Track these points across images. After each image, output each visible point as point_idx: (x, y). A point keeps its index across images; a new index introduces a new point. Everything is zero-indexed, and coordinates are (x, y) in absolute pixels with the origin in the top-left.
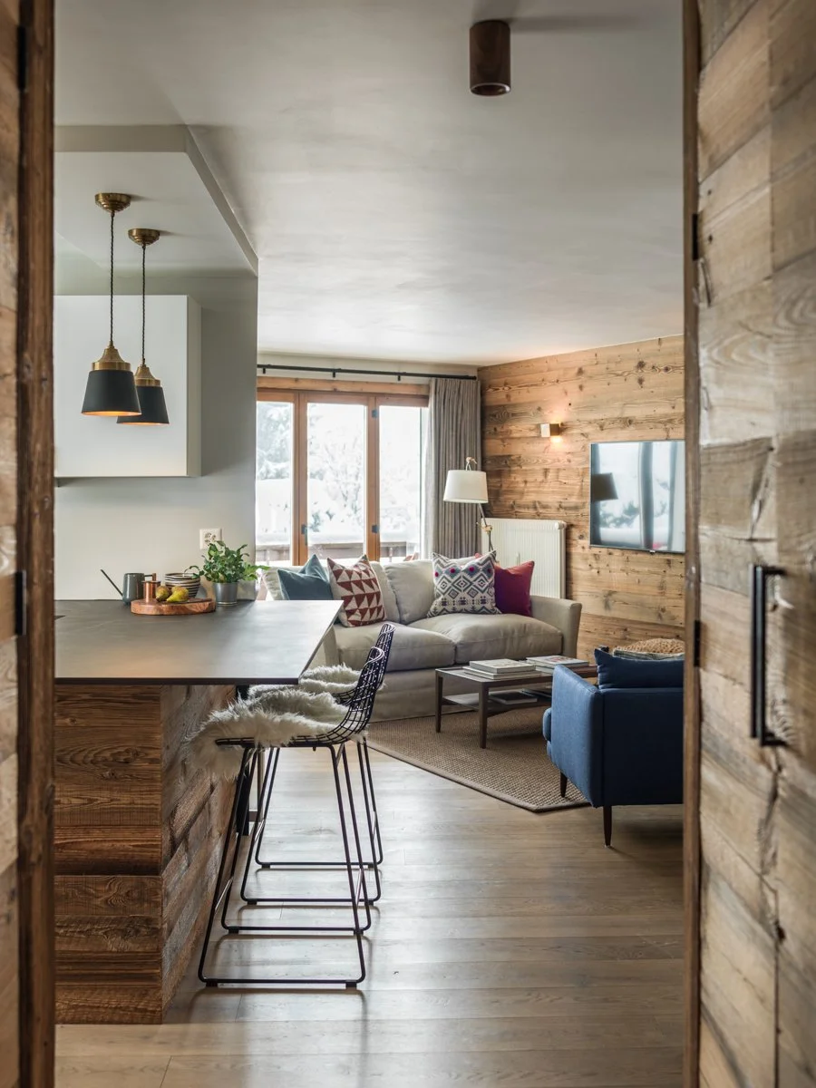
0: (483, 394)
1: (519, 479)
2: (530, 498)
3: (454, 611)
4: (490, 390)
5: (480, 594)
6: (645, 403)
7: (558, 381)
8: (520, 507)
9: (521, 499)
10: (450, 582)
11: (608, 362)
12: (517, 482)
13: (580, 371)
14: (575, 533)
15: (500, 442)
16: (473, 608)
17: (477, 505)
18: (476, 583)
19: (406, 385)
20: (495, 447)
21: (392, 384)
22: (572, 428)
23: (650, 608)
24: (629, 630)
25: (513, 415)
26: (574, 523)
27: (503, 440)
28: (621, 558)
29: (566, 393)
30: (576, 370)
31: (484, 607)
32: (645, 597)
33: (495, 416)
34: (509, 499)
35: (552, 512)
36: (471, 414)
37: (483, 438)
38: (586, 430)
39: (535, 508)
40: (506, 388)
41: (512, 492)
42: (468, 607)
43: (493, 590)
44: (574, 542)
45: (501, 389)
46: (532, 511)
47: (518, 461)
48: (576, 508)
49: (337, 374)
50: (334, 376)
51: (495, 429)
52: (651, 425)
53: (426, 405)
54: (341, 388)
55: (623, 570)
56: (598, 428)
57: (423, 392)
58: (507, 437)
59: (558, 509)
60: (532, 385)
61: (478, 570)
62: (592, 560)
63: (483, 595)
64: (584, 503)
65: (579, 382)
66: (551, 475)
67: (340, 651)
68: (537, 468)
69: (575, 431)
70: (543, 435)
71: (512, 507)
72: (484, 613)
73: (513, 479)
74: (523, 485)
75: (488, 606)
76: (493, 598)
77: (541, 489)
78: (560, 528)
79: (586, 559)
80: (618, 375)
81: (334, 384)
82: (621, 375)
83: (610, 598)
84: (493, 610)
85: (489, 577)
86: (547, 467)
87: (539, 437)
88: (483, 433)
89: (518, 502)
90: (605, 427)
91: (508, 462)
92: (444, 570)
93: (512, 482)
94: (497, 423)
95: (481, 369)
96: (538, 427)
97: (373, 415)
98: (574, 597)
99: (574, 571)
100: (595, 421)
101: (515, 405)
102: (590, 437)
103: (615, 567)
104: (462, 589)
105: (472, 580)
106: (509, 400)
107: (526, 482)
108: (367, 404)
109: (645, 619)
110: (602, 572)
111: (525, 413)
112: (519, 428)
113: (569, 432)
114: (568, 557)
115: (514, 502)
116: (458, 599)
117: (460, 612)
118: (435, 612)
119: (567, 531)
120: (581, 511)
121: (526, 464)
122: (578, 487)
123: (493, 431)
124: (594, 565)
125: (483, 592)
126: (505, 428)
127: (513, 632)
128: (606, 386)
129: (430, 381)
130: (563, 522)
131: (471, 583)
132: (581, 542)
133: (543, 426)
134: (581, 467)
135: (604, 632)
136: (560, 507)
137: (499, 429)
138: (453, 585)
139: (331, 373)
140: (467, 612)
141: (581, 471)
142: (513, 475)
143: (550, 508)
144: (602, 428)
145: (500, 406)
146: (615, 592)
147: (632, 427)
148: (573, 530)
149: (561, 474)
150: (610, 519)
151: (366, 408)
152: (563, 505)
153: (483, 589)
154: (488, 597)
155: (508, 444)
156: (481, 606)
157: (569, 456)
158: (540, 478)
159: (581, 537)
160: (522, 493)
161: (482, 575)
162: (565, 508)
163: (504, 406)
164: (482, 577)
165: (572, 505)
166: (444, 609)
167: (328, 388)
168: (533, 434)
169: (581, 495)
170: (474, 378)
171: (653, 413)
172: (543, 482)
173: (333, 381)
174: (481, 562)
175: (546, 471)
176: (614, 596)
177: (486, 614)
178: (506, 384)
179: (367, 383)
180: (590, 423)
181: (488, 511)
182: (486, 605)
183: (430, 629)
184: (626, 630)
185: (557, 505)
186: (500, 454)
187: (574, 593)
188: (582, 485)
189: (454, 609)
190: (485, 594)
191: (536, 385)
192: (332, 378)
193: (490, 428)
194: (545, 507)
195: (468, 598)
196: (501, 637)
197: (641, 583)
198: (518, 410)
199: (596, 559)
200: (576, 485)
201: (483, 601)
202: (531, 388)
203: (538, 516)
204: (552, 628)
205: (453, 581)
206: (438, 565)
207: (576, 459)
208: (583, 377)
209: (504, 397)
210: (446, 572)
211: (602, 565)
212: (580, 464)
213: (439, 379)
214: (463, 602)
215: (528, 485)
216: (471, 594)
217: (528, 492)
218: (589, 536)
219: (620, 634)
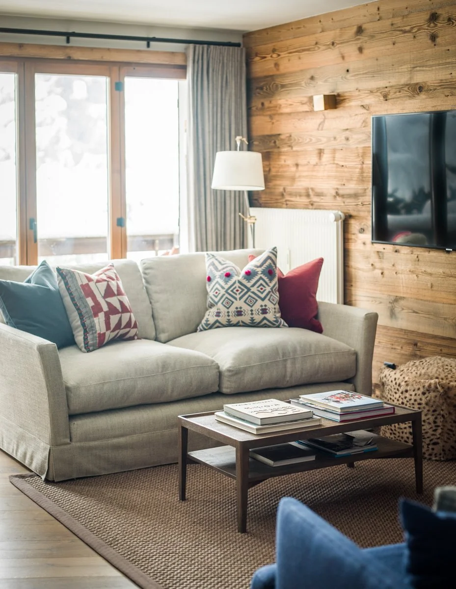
0: (248, 64)
1: (290, 161)
2: (301, 185)
3: (230, 325)
4: (257, 59)
5: (260, 302)
6: (439, 65)
7: (333, 44)
8: (291, 194)
9: (292, 185)
10: (223, 288)
11: (393, 17)
12: (288, 165)
13: (360, 30)
14: (355, 225)
15: (268, 119)
16: (252, 319)
17: (243, 192)
18: (254, 289)
19: (157, 53)
20: (262, 126)
21: (139, 51)
22: (349, 99)
23: (445, 319)
24: (419, 344)
25: (283, 86)
26: (353, 213)
27: (271, 117)
28: (409, 256)
29: (343, 58)
30: (355, 29)
31: (265, 318)
32: (440, 305)
33: (261, 88)
34: (281, 185)
35: (328, 200)
36: (235, 89)
37: (249, 115)
38: (367, 102)
39: (308, 196)
40: (275, 56)
41: (282, 177)
42: (246, 319)
43: (276, 296)
44: (353, 237)
45: (269, 57)
46: (304, 200)
47: (290, 141)
48: (356, 196)
49: (72, 38)
50: (68, 41)
51: (263, 104)
52: (447, 92)
53: (185, 77)
54: (77, 55)
55: (412, 272)
56: (382, 98)
57: (179, 61)
58: (274, 114)
59: (335, 197)
60: (304, 50)
61: (256, 273)
62: (374, 259)
63: (263, 303)
64: (365, 190)
65: (359, 43)
66: (326, 157)
67: (68, 389)
68: (309, 148)
69: (353, 103)
70: (316, 109)
71: (282, 195)
72: (265, 326)
73: (282, 162)
74: (294, 169)
75: (270, 316)
76: (277, 306)
77: (314, 174)
78: (336, 220)
79: (367, 257)
80: (405, 32)
81: (68, 51)
82: (409, 32)
83: (396, 304)
84: (277, 321)
85: (271, 280)
86: (321, 147)
87: (312, 111)
88: (249, 109)
89: (289, 189)
90: (389, 97)
91: (277, 142)
92: (218, 274)
93: (282, 166)
94: (265, 97)
95: (247, 35)
96: (311, 99)
97: (117, 87)
98: (354, 302)
99: (353, 271)
100: (378, 89)
101: (283, 75)
102: (372, 109)
103: (403, 268)
104: (238, 297)
105: (249, 285)
106: (278, 70)
107: (297, 165)
108: (110, 76)
109: (439, 332)
110: (386, 272)
111: (296, 84)
112: (287, 102)
113: (347, 104)
114: (346, 254)
115: (284, 189)
116: (232, 309)
117: (237, 325)
118: (207, 325)
119: (346, 222)
120: (361, 199)
121: (298, 144)
122: (358, 170)
123: (260, 106)
124: (377, 265)
125: (263, 299)
126: (274, 103)
127: (295, 351)
128: (391, 46)
129: (186, 49)
130: (340, 213)
131: (249, 290)
132: (361, 236)
133: (316, 98)
134: (363, 145)
135: (389, 346)
136: (337, 194)
137: (267, 104)
138: (226, 291)
139: (64, 38)
140: (245, 325)
141: (361, 151)
142: (283, 157)
143: (326, 196)
144: (386, 97)
145: (267, 77)
146: (403, 298)
147: (423, 96)
148: (352, 222)
149: (338, 155)
150: (401, 205)
151: (108, 79)
152: (341, 192)
153: (263, 296)
154: (270, 306)
155: (277, 121)
156: (262, 316)
157: (347, 133)
158: (314, 159)
159: (362, 231)
160: (293, 179)
161: (261, 278)
162: (343, 196)
163: (272, 76)
164: (261, 282)
165: (352, 192)
166: (217, 321)
167: (60, 55)
168: (306, 108)
169: (362, 180)
170: (238, 45)
171: (449, 76)
172: (316, 165)
173: (65, 47)
174: (259, 264)
175: (320, 152)
176: (402, 302)
177: (269, 327)
178: (274, 51)
179: (109, 49)
180: (371, 92)
181: (254, 200)
182: (267, 316)
183: (193, 348)
184: (416, 345)
185: (333, 192)
186: (267, 133)
187: (354, 298)
188: (362, 169)
189: (229, 321)
190: (266, 302)
191: (308, 50)
192: (65, 44)
193: (256, 103)
194: (319, 195)
195: (245, 308)
196: (280, 358)
197: (434, 288)
198: (286, 81)
199: (380, 258)
200: (356, 168)
201: (264, 311)
202: (302, 54)
203: (312, 205)
204: (343, 345)
205: (226, 287)
206: (211, 267)
207: (355, 136)
208: (363, 38)
209: (273, 66)
210: (221, 277)
211: (386, 265)
212: (360, 142)
213: (197, 46)
214: (239, 313)
215: (300, 168)
216: (250, 303)
217: (300, 177)
218: (370, 229)
219: (408, 349)
